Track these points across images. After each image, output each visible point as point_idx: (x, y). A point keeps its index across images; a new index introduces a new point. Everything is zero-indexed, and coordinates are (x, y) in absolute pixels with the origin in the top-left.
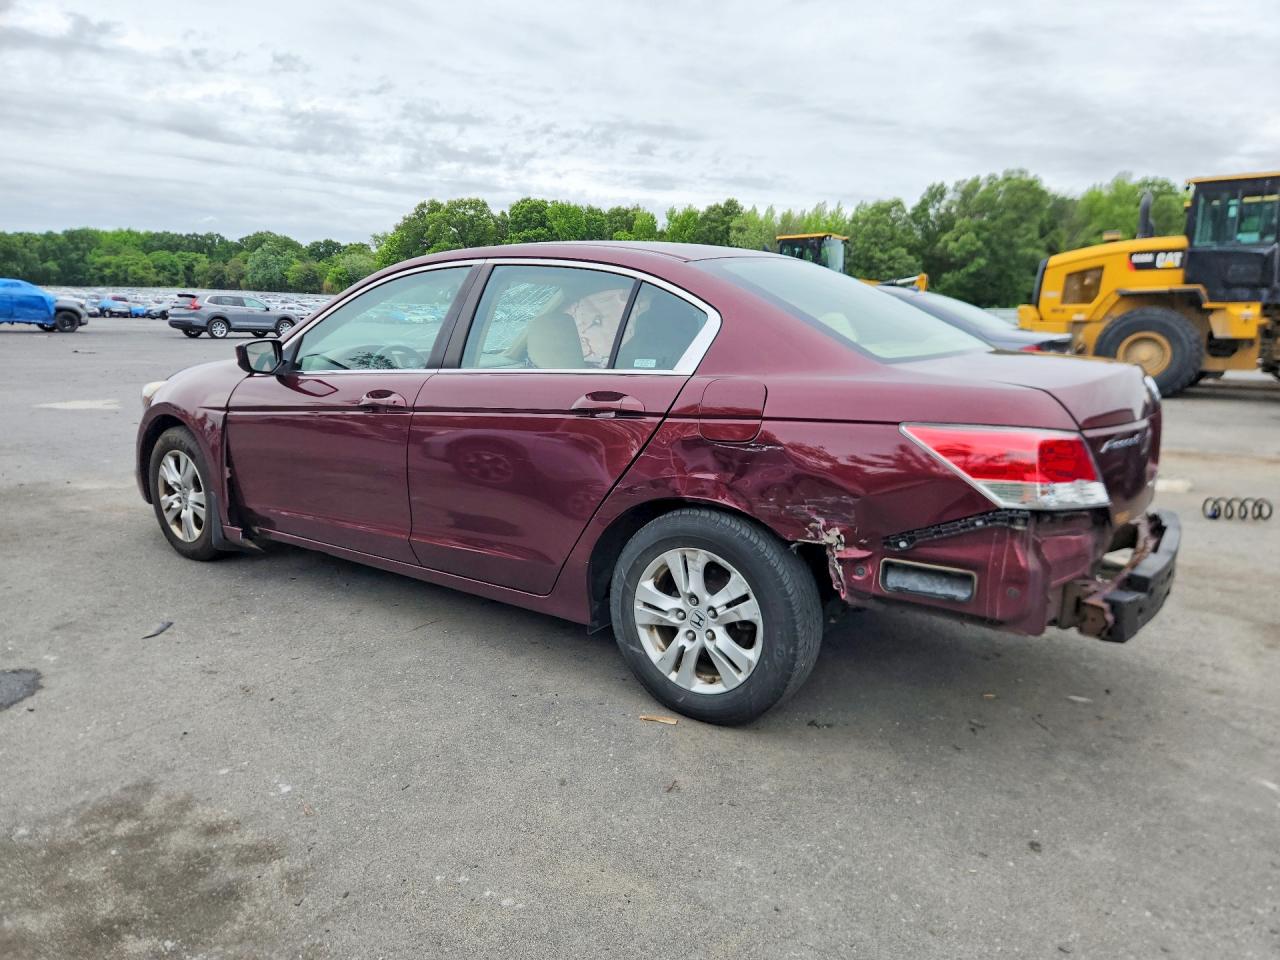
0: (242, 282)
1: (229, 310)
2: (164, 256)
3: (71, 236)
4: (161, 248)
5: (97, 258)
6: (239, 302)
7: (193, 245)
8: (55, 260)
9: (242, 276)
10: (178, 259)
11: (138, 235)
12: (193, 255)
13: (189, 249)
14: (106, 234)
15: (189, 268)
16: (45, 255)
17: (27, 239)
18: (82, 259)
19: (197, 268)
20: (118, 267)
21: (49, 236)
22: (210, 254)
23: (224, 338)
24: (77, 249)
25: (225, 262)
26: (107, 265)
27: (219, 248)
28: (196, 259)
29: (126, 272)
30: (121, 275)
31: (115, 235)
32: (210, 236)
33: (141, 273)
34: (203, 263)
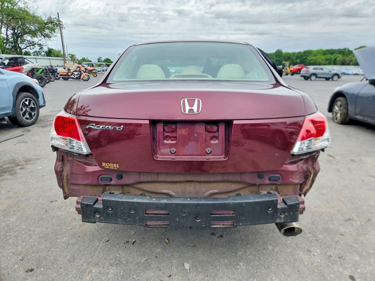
0: (351, 63)
1: (318, 71)
2: (329, 56)
3: (305, 52)
4: (328, 54)
5: (310, 58)
6: (322, 69)
7: (339, 52)
8: (299, 59)
9: (351, 61)
10: (333, 57)
11: (323, 50)
12: (338, 55)
13: (337, 53)
14: (314, 51)
15: (335, 59)
16: (297, 57)
17: (294, 54)
18: (306, 58)
19: (338, 59)
20: (315, 60)
21: (300, 53)
22: (344, 54)
23: (314, 80)
24: (305, 55)
25: (347, 57)
26: (312, 60)
27: (346, 52)
28: (338, 57)
29: (316, 61)
30: (315, 62)
31: (317, 51)
32: (345, 49)
33: (321, 61)
34: (340, 57)
